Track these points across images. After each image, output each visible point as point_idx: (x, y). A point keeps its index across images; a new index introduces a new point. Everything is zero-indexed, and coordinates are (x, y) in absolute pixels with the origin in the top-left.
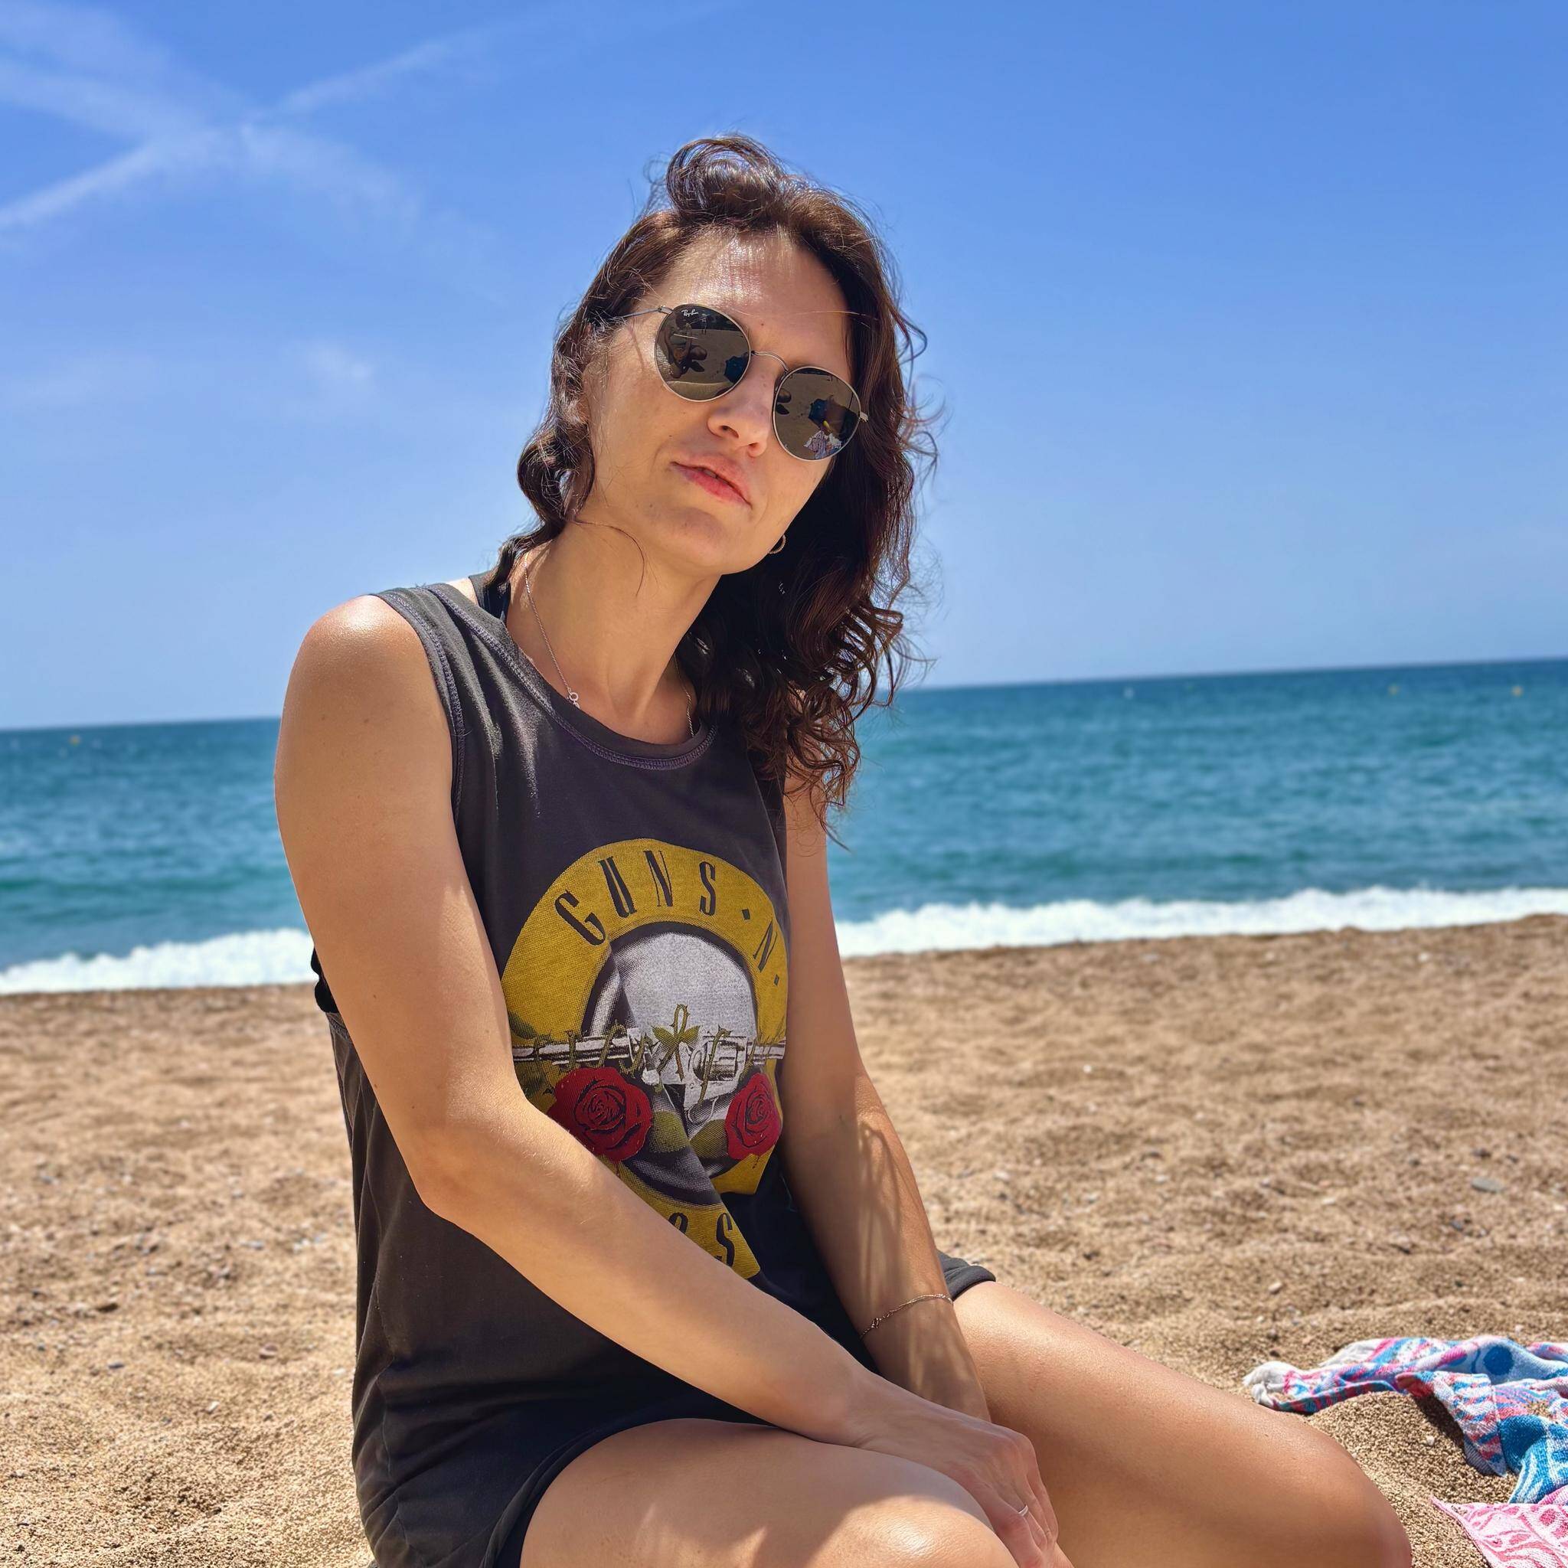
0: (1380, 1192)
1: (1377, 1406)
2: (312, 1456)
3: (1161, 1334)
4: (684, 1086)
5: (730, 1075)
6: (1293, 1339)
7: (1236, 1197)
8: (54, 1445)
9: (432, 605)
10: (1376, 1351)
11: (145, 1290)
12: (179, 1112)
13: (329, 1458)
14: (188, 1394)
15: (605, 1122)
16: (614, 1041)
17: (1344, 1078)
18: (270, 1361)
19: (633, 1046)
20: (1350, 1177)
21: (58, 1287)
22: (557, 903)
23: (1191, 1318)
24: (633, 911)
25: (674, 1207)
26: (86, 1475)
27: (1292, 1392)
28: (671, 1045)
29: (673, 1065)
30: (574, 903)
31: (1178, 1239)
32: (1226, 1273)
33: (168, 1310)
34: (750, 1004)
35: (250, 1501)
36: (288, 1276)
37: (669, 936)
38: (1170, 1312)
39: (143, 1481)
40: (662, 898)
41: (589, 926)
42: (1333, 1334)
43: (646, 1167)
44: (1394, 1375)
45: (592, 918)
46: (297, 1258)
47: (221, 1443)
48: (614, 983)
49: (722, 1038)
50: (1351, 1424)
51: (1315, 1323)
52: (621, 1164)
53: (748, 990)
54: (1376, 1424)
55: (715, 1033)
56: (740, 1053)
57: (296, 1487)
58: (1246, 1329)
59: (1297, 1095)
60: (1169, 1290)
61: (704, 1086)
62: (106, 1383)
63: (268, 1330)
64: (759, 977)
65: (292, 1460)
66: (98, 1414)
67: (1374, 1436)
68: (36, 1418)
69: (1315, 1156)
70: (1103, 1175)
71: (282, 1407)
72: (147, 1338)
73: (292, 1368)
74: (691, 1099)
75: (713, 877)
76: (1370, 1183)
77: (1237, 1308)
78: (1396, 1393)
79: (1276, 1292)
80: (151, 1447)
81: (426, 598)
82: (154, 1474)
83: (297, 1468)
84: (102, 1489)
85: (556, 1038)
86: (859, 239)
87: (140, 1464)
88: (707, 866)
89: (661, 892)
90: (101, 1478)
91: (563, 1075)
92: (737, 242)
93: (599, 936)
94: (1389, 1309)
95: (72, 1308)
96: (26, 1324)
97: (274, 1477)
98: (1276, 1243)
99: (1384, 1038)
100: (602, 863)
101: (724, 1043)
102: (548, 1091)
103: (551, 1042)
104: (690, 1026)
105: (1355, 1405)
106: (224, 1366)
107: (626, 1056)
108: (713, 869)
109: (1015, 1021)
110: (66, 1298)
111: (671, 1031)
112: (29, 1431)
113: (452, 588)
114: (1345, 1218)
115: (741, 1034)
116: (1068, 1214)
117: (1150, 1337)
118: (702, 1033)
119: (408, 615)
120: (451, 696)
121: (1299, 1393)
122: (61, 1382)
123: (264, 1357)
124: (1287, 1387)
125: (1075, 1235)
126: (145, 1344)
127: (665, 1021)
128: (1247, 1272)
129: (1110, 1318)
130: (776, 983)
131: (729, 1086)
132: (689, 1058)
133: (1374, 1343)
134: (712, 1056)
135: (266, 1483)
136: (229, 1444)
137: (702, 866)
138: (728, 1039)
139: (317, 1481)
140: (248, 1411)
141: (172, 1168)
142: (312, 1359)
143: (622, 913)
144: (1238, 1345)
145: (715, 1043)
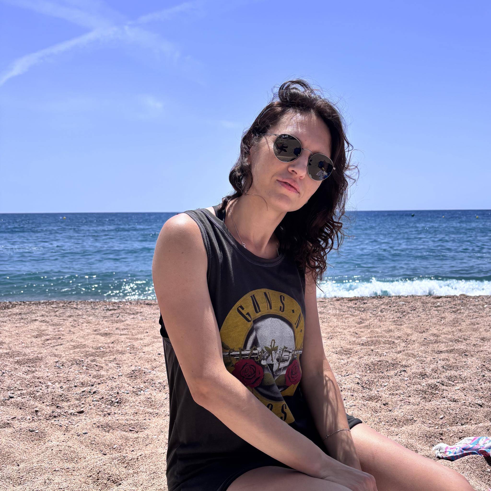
0: (473, 386)
1: (473, 459)
2: (149, 467)
3: (407, 432)
4: (273, 364)
5: (287, 361)
6: (447, 434)
7: (429, 385)
8: (67, 459)
9: (202, 216)
10: (473, 441)
11: (92, 407)
12: (100, 345)
13: (155, 468)
14: (108, 442)
15: (249, 376)
16: (253, 351)
17: (462, 346)
18: (132, 432)
19: (259, 353)
20: (464, 380)
21: (65, 404)
22: (238, 309)
23: (416, 427)
24: (260, 311)
25: (269, 402)
26: (78, 470)
27: (447, 453)
28: (270, 352)
29: (270, 358)
30: (243, 309)
31: (412, 400)
32: (427, 412)
33: (100, 413)
34: (293, 339)
35: (130, 481)
36: (137, 403)
37: (270, 319)
38: (410, 424)
39: (96, 474)
40: (269, 307)
41: (247, 316)
42: (459, 433)
43: (261, 390)
44: (478, 449)
45: (248, 314)
46: (140, 397)
47: (120, 461)
48: (254, 334)
49: (285, 349)
50: (465, 465)
51: (454, 430)
52: (253, 388)
53: (293, 334)
54: (473, 465)
55: (283, 348)
56: (290, 354)
57: (144, 477)
58: (433, 431)
59: (447, 351)
60: (409, 417)
61: (279, 364)
62: (82, 439)
63: (132, 422)
64: (296, 330)
65: (142, 467)
66: (80, 449)
67: (472, 469)
68: (61, 451)
69: (453, 373)
70: (389, 377)
71: (137, 448)
72: (95, 424)
73: (140, 435)
74: (275, 368)
75: (284, 300)
76: (470, 383)
77: (430, 424)
78: (479, 455)
79: (442, 419)
80: (99, 462)
81: (200, 214)
82: (100, 471)
83: (144, 470)
84: (84, 476)
85: (235, 350)
86: (336, 116)
87: (95, 468)
88: (282, 297)
89: (269, 305)
90: (83, 472)
91: (238, 361)
92: (299, 114)
93: (250, 319)
94: (476, 426)
95: (70, 412)
96: (55, 417)
97: (137, 473)
98: (442, 402)
99: (474, 333)
100: (251, 297)
101: (286, 351)
102: (233, 366)
103: (234, 351)
104: (275, 346)
105: (467, 459)
106: (118, 433)
107: (257, 356)
108: (284, 297)
109: (360, 323)
110: (67, 408)
111: (270, 347)
112: (59, 455)
113: (208, 210)
114: (462, 394)
115: (291, 348)
116: (378, 390)
117: (404, 433)
118: (279, 348)
119: (196, 220)
120: (208, 245)
121: (450, 454)
122: (68, 437)
123: (131, 430)
124: (446, 452)
125: (381, 397)
126: (94, 426)
127: (268, 345)
128: (433, 412)
129: (392, 426)
130: (301, 332)
131: (287, 364)
132: (275, 355)
133: (472, 438)
134: (282, 355)
135: (135, 475)
136: (122, 461)
137: (281, 296)
138: (287, 350)
139: (151, 475)
140: (126, 448)
141: (98, 364)
142: (146, 432)
143: (257, 312)
144: (430, 436)
145: (283, 351)
